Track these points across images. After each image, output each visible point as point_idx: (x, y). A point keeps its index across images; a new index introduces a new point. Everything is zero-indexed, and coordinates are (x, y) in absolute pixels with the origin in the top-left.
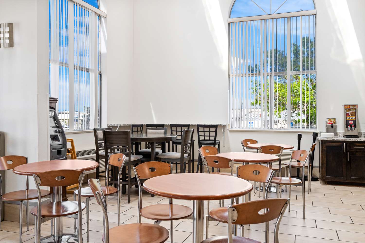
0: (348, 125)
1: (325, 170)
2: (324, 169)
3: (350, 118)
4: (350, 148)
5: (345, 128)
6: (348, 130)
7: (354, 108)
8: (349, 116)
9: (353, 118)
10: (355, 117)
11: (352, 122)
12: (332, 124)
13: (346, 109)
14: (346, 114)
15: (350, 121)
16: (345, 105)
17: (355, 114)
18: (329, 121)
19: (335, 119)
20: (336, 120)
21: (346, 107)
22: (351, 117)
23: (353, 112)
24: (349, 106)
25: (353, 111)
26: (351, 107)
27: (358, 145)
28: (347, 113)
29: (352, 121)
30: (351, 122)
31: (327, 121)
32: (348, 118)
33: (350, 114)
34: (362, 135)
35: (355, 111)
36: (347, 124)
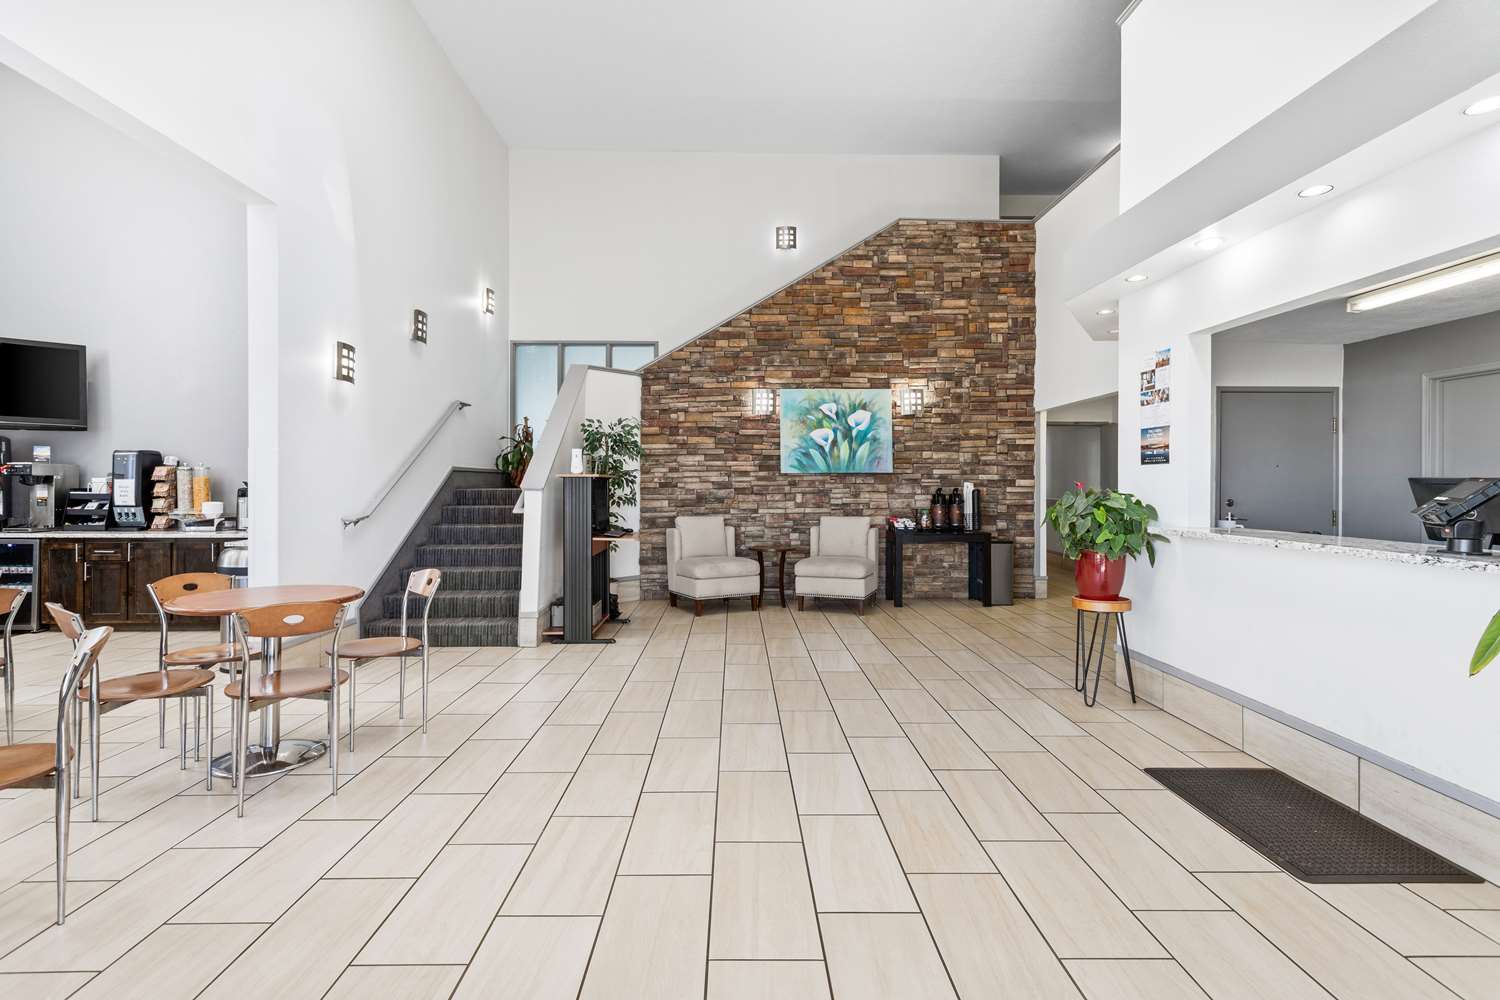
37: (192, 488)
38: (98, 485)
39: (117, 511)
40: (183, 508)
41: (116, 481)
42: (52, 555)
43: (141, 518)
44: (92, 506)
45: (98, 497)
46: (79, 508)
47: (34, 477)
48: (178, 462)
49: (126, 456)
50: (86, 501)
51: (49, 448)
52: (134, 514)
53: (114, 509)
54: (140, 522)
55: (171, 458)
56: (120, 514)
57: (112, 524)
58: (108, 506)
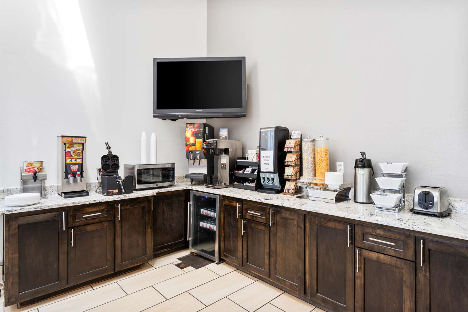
0: (70, 174)
1: (16, 280)
2: (13, 278)
3: (73, 160)
4: (75, 219)
5: (62, 179)
6: (68, 182)
7: (80, 142)
8: (72, 157)
9: (79, 161)
10: (82, 158)
11: (77, 168)
12: (35, 173)
13: (65, 144)
14: (66, 152)
15: (72, 166)
16: (63, 137)
17: (83, 152)
18: (27, 168)
19: (42, 162)
20: (44, 165)
21: (65, 140)
22: (74, 158)
23: (79, 150)
24: (70, 139)
25: (78, 148)
26: (75, 141)
27: (90, 211)
28: (67, 150)
29: (77, 166)
30: (74, 168)
31: (23, 168)
32: (68, 161)
33: (72, 153)
34: (92, 187)
35: (81, 147)
36: (68, 172)
37: (314, 158)
38: (252, 156)
39: (262, 175)
40: (306, 178)
41: (262, 152)
42: (226, 208)
43: (277, 183)
44: (248, 171)
45: (252, 164)
46: (241, 172)
47: (219, 149)
48: (302, 135)
49: (267, 132)
50: (244, 167)
51: (227, 129)
52: (273, 179)
53: (261, 174)
54: (276, 186)
55: (297, 132)
56: (264, 178)
57: (260, 187)
58: (257, 171)
